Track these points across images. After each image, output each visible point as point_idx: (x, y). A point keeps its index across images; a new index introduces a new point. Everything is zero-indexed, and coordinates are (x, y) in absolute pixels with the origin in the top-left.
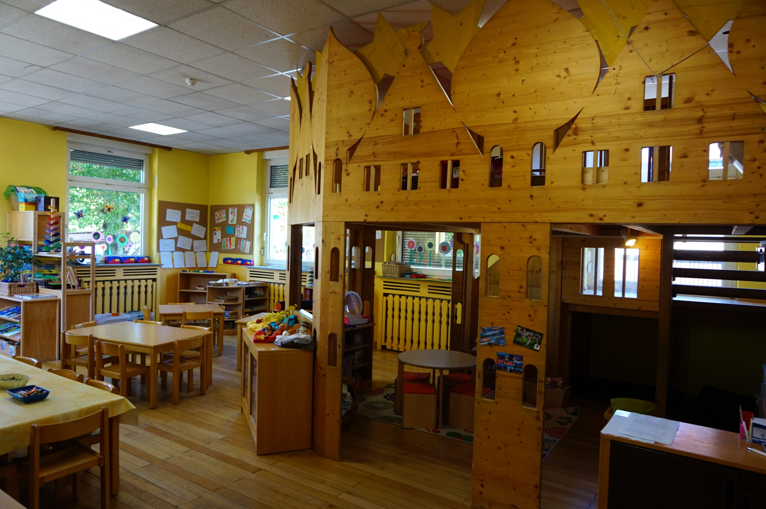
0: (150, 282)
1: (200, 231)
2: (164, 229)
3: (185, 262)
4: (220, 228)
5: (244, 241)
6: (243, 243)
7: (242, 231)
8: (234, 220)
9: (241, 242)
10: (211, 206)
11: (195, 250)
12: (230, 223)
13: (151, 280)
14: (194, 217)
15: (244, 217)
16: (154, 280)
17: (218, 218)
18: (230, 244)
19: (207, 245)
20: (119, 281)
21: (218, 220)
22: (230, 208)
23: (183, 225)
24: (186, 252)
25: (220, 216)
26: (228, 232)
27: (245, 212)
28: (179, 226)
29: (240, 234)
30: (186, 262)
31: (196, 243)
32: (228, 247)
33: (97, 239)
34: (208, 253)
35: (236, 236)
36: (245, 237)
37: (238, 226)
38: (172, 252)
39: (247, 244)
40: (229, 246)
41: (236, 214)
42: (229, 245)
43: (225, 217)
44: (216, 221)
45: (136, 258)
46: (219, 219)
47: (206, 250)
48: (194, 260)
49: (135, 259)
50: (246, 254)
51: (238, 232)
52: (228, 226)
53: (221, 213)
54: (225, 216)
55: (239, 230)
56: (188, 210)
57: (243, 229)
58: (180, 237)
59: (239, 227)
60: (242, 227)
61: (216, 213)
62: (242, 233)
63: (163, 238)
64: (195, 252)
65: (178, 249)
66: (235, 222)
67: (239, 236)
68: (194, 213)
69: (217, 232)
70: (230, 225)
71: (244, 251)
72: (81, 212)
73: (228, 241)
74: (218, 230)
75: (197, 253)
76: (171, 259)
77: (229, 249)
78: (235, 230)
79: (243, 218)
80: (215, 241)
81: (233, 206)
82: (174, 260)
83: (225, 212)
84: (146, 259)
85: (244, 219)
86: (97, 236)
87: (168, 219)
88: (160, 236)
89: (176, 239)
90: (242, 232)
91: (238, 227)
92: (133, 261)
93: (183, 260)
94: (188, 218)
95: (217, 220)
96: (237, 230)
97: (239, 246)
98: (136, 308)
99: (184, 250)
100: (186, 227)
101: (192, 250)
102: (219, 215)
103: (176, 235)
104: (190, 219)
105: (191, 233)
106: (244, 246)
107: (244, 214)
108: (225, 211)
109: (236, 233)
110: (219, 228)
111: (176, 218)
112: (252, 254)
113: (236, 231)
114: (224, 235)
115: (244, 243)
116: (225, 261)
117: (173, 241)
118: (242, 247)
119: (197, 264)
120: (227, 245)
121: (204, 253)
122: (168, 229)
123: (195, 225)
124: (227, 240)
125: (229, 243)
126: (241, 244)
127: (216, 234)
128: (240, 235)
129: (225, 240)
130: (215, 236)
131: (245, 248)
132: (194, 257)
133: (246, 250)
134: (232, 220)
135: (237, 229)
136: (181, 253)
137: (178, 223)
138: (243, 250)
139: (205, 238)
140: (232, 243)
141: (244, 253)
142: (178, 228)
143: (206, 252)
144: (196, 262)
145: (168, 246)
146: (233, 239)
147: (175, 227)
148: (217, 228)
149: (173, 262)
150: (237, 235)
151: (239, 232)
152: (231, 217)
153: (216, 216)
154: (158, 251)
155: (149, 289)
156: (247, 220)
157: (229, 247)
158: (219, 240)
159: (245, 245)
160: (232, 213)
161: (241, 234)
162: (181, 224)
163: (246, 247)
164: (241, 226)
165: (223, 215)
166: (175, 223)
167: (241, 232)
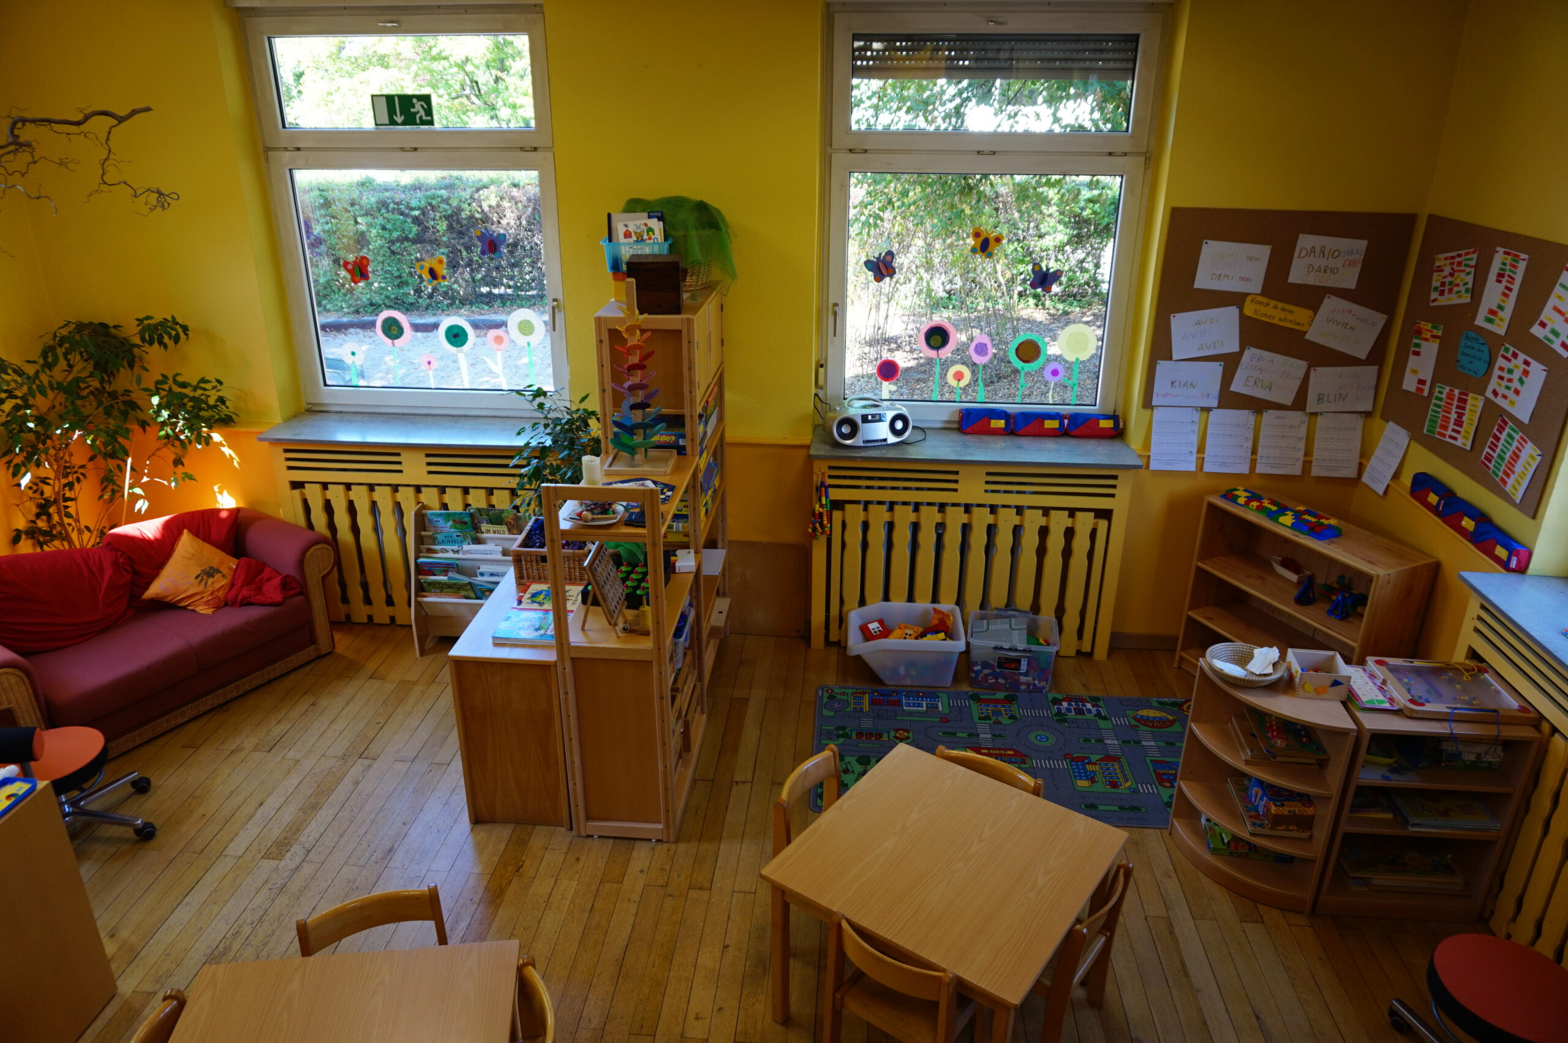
0: (1084, 523)
1: (1352, 329)
2: (1181, 323)
3: (1254, 452)
4: (1440, 333)
5: (1517, 437)
6: (1508, 439)
7: (1521, 381)
8: (1501, 314)
9: (1503, 436)
10: (1431, 217)
11: (1312, 406)
12: (1480, 321)
13: (1092, 514)
14: (1334, 271)
15: (1547, 314)
16: (1105, 514)
17: (1443, 284)
18: (1459, 423)
19: (1377, 388)
20: (968, 508)
21: (1442, 293)
22: (1501, 250)
23: (1273, 303)
24: (1269, 416)
25: (1452, 275)
26: (1464, 361)
27: (1558, 290)
28: (1249, 311)
29: (1506, 392)
30: (1261, 451)
31: (1324, 379)
32: (1446, 428)
33: (937, 348)
34: (1377, 421)
35: (1489, 394)
36: (1525, 418)
37: (1512, 349)
38: (1208, 410)
39: (1524, 455)
40: (1451, 426)
41: (1516, 287)
42: (1452, 421)
43: (1470, 286)
44: (1434, 295)
45: (1066, 421)
46: (1447, 288)
47: (1367, 406)
48: (1302, 445)
49: (1062, 424)
50: (1508, 498)
51: (1501, 378)
52: (1472, 334)
53: (1460, 264)
54: (1470, 279)
55: (1510, 371)
56: (1305, 241)
57: (1526, 373)
58: (1250, 353)
59: (1515, 355)
60: (1526, 363)
61: (1440, 260)
62: (1517, 392)
63: (1170, 358)
64: (1315, 414)
65: (1229, 399)
66: (1500, 328)
67: (1499, 401)
68: (1335, 254)
69: (1423, 343)
70: (1481, 330)
71: (1505, 483)
72: (888, 258)
73: (1455, 403)
74: (1429, 335)
75: (1320, 421)
76: (1194, 439)
77: (1448, 439)
78: (1491, 364)
79: (1542, 318)
80: (1409, 384)
81: (1513, 242)
82: (1209, 441)
83: (1473, 263)
84: (1105, 424)
85: (1543, 325)
86: (937, 339)
87: (1203, 280)
88: (1161, 348)
89: (1230, 363)
90: (1519, 387)
91: (1509, 356)
92: (1054, 429)
93: (1250, 444)
94: (1297, 274)
95: (1436, 289)
96: (1501, 369)
97: (1487, 450)
98: (1024, 598)
99: (1258, 406)
100: (1283, 315)
101: (1299, 403)
102: (1447, 270)
103: (1232, 345)
104: (1312, 280)
105: (1307, 337)
106: (1507, 457)
107: (1552, 301)
108: (1475, 256)
109: (1493, 383)
110: (1435, 332)
111: (1242, 279)
112: (1534, 517)
113: (1496, 372)
114: (1445, 371)
115: (1515, 444)
116: (1423, 484)
117: (1217, 368)
118: (1503, 459)
119: (1307, 464)
120: (1447, 419)
121: (1360, 422)
122: (1198, 323)
123: (1330, 304)
124: (1450, 396)
125: (1453, 416)
126: (1500, 445)
127: (1417, 353)
128: (1505, 397)
129: (1444, 396)
130: (1413, 361)
131: (1511, 466)
132: (1303, 431)
133: (1511, 481)
134: (1492, 312)
135: (1501, 362)
136: (1244, 417)
137: (1249, 299)
138: (1501, 474)
139: (1376, 356)
140: (1464, 418)
141: (1498, 489)
142: (1243, 318)
143: (1368, 414)
144: (1308, 453)
145: (1193, 386)
146: (1475, 404)
147: (1232, 312)
148: (1429, 326)
149: (1201, 449)
150: (1495, 393)
151: (1504, 383)
152: (1492, 294)
153: (1440, 269)
154: (1147, 403)
155: (1081, 544)
156: (1556, 333)
157: (1449, 432)
158: (1422, 382)
159: (1516, 456)
160: (1500, 276)
161: (1510, 394)
162: (1265, 300)
163: (1518, 468)
164: (1522, 357)
165: (1463, 275)
166: (1235, 299)
167: (1516, 384)
